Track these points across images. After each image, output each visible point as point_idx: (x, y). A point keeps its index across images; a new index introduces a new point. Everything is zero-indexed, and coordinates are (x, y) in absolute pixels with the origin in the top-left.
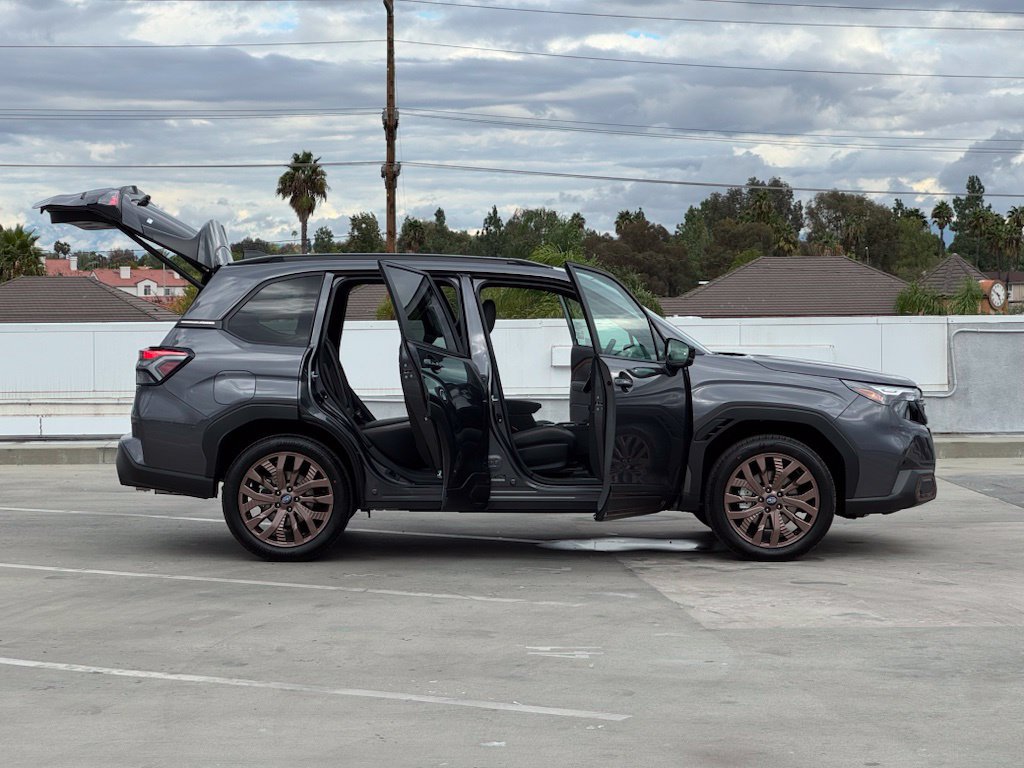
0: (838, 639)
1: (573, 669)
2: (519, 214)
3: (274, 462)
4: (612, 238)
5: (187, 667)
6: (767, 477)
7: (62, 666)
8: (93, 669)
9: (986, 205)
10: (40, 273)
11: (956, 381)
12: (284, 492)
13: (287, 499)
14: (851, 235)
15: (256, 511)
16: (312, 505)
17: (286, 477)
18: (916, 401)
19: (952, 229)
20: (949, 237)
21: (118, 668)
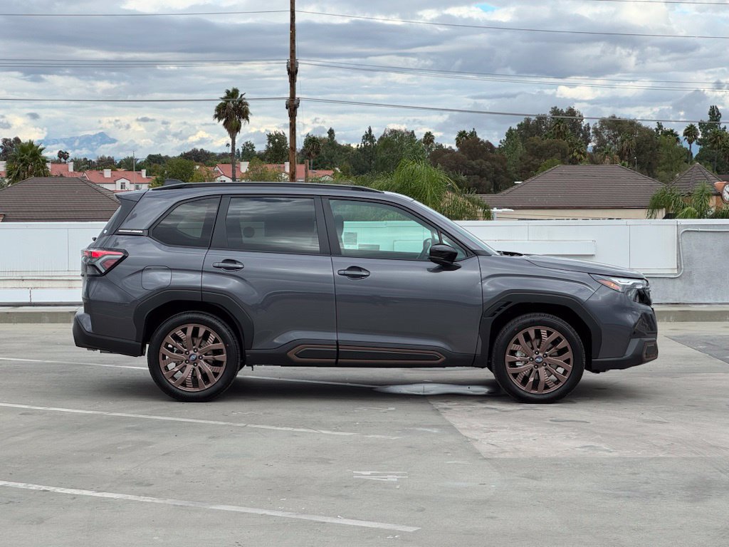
0: (578, 466)
1: (384, 490)
2: (387, 133)
3: (185, 331)
4: (454, 150)
5: (110, 486)
6: (536, 343)
7: (21, 485)
8: (43, 488)
9: (722, 126)
10: (46, 174)
11: (683, 266)
12: (192, 352)
13: (193, 357)
14: (625, 149)
15: (171, 366)
16: (211, 362)
17: (193, 342)
18: (643, 289)
19: (698, 144)
20: (696, 149)
21: (61, 487)
